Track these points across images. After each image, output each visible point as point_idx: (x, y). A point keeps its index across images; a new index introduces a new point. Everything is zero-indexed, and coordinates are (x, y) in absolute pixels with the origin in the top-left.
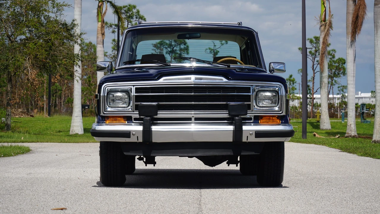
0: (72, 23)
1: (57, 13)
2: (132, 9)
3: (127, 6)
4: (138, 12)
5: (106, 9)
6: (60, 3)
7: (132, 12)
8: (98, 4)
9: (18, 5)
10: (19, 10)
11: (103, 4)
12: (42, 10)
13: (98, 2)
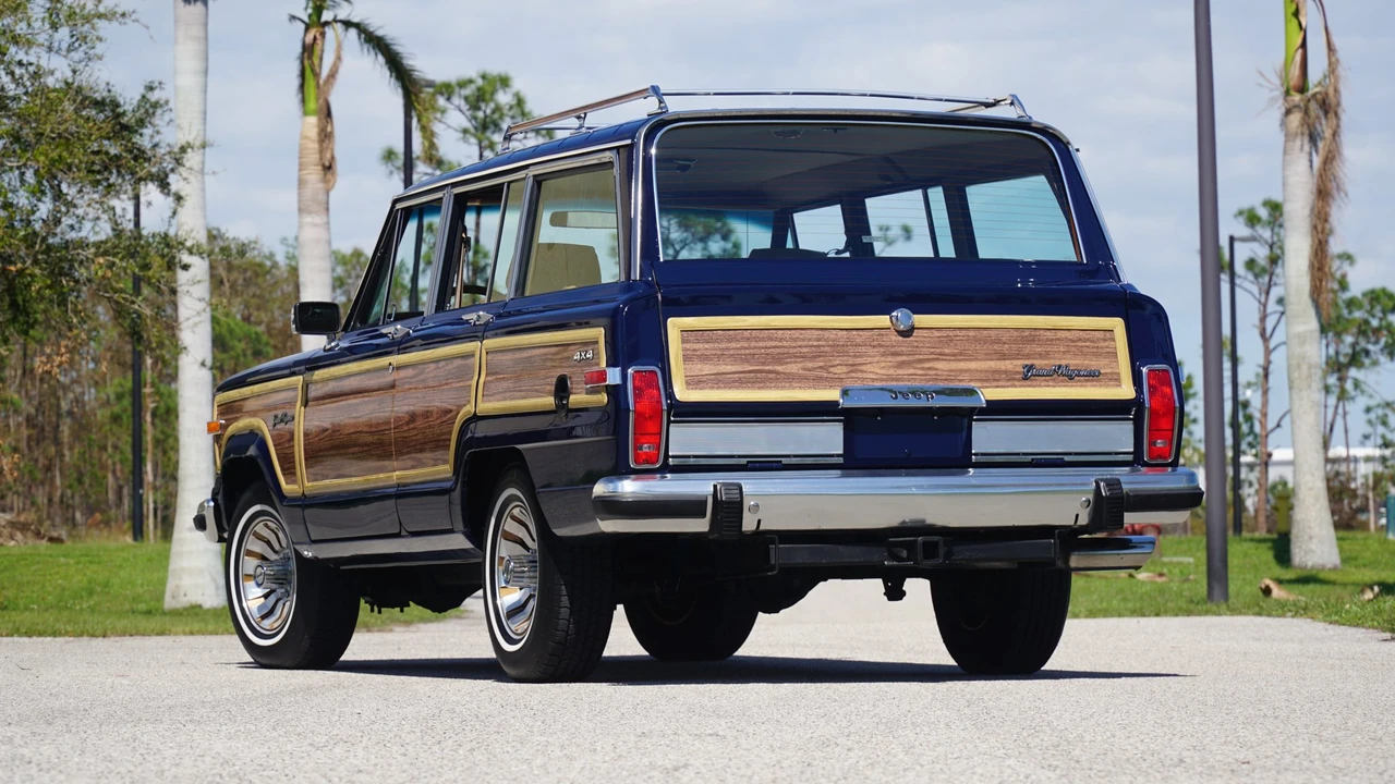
0: (143, 96)
1: (73, 54)
2: (493, 93)
3: (471, 81)
4: (520, 102)
5: (339, 58)
6: (82, 6)
7: (492, 105)
8: (301, 34)
11: (323, 34)
13: (303, 26)
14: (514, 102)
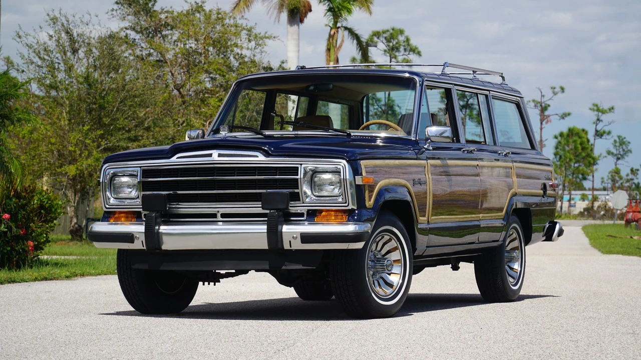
0: (280, 66)
1: (256, 50)
2: (397, 36)
3: (388, 31)
4: (408, 40)
5: (343, 41)
6: (260, 34)
7: (396, 41)
8: (329, 31)
9: (192, 38)
10: (193, 45)
11: (338, 32)
12: (231, 45)
13: (330, 28)
14: (405, 40)
